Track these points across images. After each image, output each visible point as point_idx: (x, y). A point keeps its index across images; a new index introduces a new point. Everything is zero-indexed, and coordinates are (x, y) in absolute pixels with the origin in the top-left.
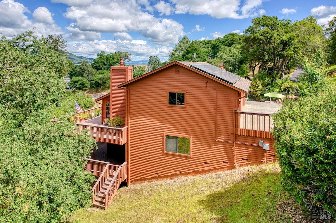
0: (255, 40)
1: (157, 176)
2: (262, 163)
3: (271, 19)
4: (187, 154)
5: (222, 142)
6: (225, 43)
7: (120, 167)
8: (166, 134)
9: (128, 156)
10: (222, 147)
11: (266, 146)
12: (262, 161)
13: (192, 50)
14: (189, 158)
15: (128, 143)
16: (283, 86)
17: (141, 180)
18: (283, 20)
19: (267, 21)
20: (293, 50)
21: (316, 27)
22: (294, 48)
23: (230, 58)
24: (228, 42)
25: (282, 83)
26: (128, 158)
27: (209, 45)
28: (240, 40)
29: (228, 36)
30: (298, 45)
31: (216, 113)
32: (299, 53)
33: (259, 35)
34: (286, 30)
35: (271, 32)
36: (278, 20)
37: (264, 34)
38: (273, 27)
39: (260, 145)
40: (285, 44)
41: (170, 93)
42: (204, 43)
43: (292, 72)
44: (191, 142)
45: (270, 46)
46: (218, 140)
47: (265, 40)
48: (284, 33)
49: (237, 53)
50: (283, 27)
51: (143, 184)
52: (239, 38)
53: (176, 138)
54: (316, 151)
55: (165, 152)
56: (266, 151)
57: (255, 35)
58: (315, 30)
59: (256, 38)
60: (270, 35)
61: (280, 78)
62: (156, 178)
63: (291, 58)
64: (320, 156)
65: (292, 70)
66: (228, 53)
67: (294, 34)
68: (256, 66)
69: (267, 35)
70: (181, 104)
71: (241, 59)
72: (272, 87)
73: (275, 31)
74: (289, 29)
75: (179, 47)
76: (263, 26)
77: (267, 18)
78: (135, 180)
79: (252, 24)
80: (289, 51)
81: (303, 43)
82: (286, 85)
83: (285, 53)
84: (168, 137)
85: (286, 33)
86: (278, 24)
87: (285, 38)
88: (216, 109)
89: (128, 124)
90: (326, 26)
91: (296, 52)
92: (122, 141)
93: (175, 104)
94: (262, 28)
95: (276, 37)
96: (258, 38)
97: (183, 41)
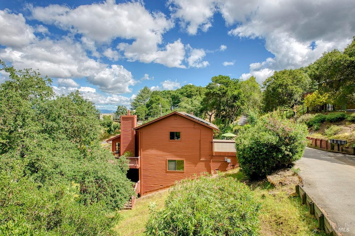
0: (214, 94)
1: (162, 187)
2: (227, 170)
3: (225, 78)
4: (182, 170)
5: (203, 161)
6: (184, 94)
7: (137, 183)
8: (168, 159)
9: (141, 177)
10: (203, 163)
11: (229, 160)
12: (227, 169)
13: (155, 101)
14: (184, 172)
15: (141, 168)
16: (234, 129)
17: (150, 191)
18: (234, 79)
19: (222, 80)
20: (241, 102)
21: (255, 86)
22: (242, 101)
23: (193, 108)
24: (187, 93)
25: (234, 126)
26: (141, 178)
27: (169, 95)
28: (197, 91)
29: (186, 88)
30: (244, 99)
31: (200, 143)
32: (244, 105)
33: (217, 91)
34: (236, 87)
35: (226, 89)
36: (230, 79)
37: (221, 90)
38: (227, 84)
39: (226, 160)
40: (235, 98)
41: (170, 132)
42: (164, 93)
43: (238, 119)
44: (185, 162)
45: (224, 99)
46: (201, 160)
47: (221, 94)
48: (234, 90)
49: (198, 103)
50: (234, 85)
51: (152, 194)
52: (196, 90)
53: (175, 161)
54: (253, 148)
55: (167, 171)
56: (229, 163)
57: (214, 90)
58: (255, 88)
59: (215, 93)
60: (225, 91)
61: (231, 123)
62: (161, 189)
63: (239, 108)
64: (255, 149)
65: (239, 117)
66: (190, 103)
67: (241, 90)
68: (212, 114)
69: (223, 91)
70: (178, 139)
71: (202, 109)
72: (226, 130)
73: (228, 88)
74: (238, 86)
75: (141, 97)
76: (220, 83)
77: (222, 77)
78: (146, 192)
79: (211, 82)
80: (238, 103)
81: (248, 97)
82: (236, 128)
83: (234, 104)
84: (169, 161)
85: (236, 89)
86: (230, 83)
87: (236, 93)
88: (200, 141)
89: (141, 155)
90: (261, 85)
91: (242, 104)
92: (138, 166)
93: (174, 139)
94: (219, 85)
95: (229, 93)
96: (217, 93)
97: (144, 91)
